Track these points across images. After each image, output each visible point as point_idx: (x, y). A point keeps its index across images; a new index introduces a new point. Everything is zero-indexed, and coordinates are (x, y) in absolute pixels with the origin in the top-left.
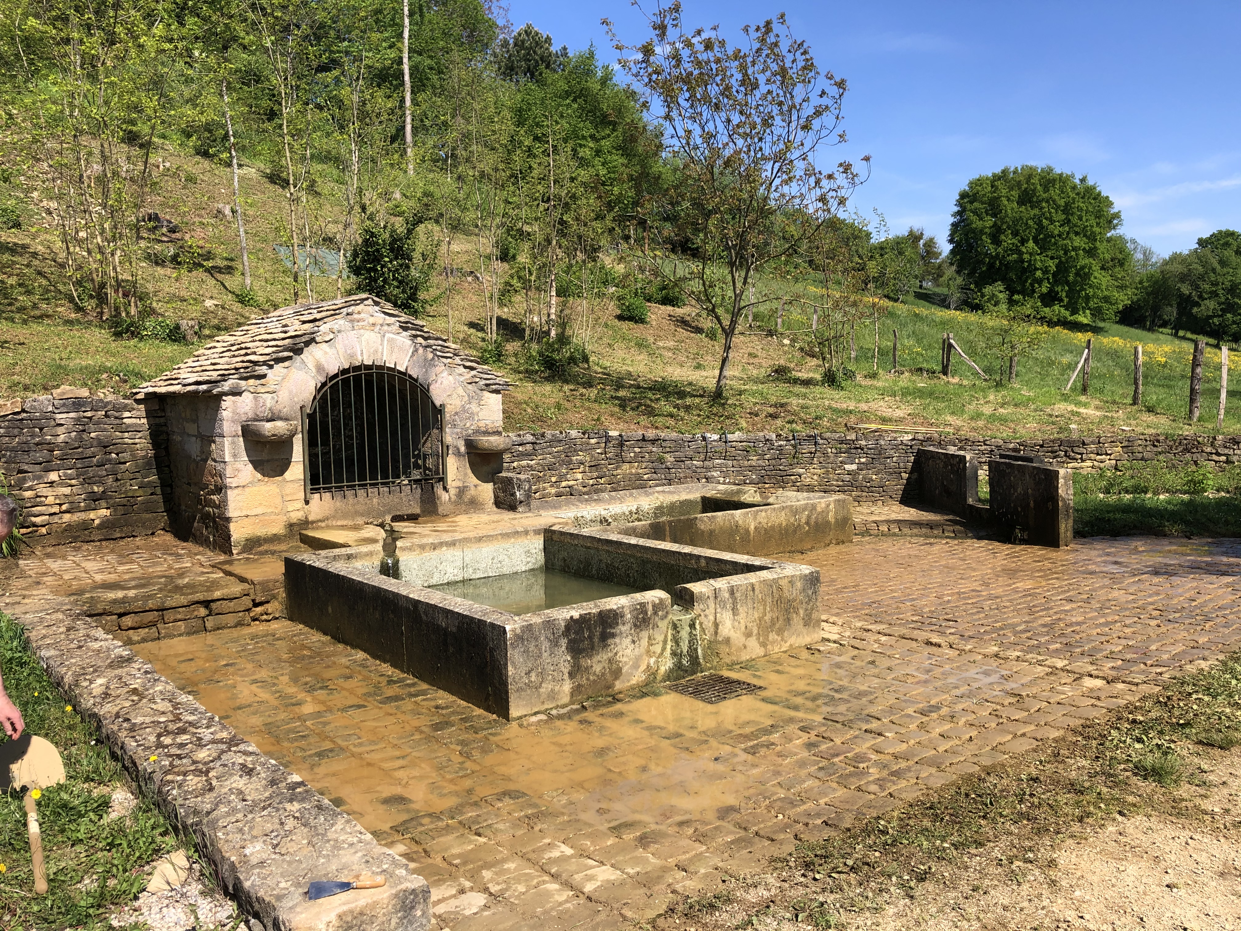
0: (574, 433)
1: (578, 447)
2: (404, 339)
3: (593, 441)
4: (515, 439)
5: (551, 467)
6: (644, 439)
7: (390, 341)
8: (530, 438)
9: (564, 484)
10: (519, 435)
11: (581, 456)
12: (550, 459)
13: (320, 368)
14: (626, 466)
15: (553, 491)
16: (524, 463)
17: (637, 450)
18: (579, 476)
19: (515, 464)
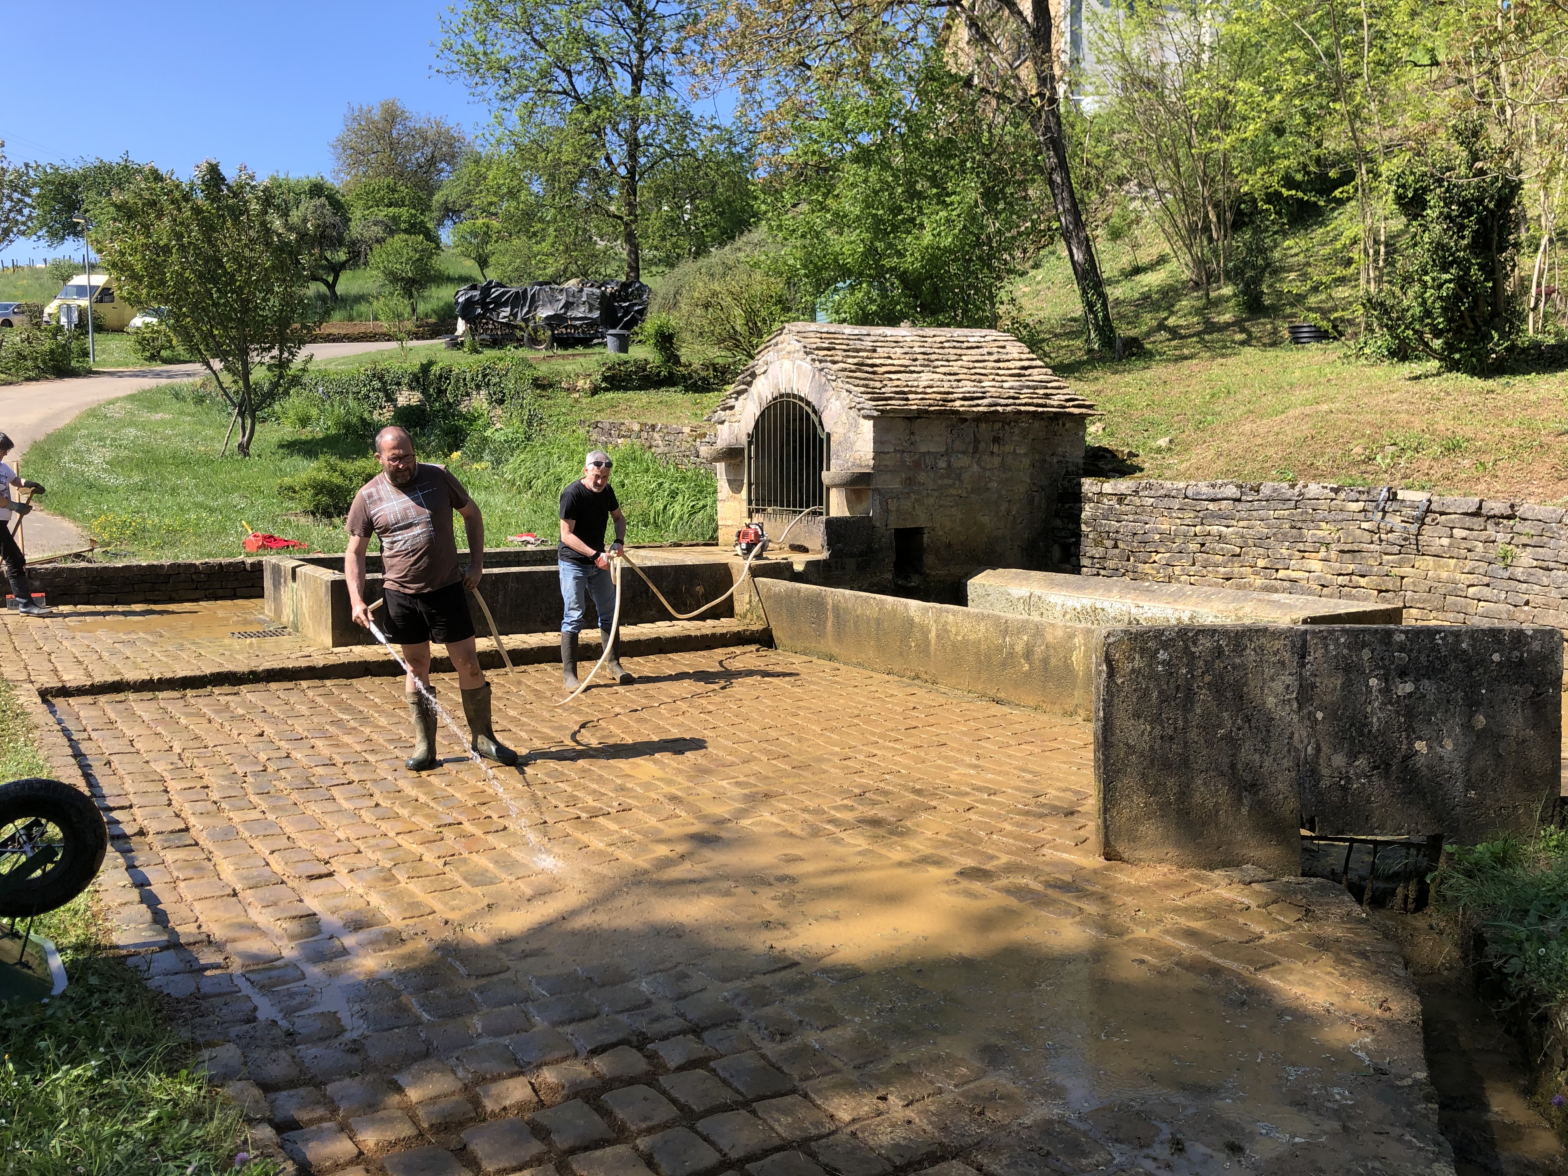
0: (1314, 489)
1: (1321, 514)
2: (806, 365)
3: (1354, 506)
4: (1204, 490)
5: (1261, 541)
6: (1477, 514)
7: (799, 366)
8: (1231, 491)
9: (1282, 574)
10: (1213, 486)
11: (1325, 531)
12: (1261, 529)
13: (760, 397)
14: (1426, 563)
15: (1259, 582)
16: (1214, 529)
17: (1458, 533)
18: (1315, 565)
19: (1198, 528)
